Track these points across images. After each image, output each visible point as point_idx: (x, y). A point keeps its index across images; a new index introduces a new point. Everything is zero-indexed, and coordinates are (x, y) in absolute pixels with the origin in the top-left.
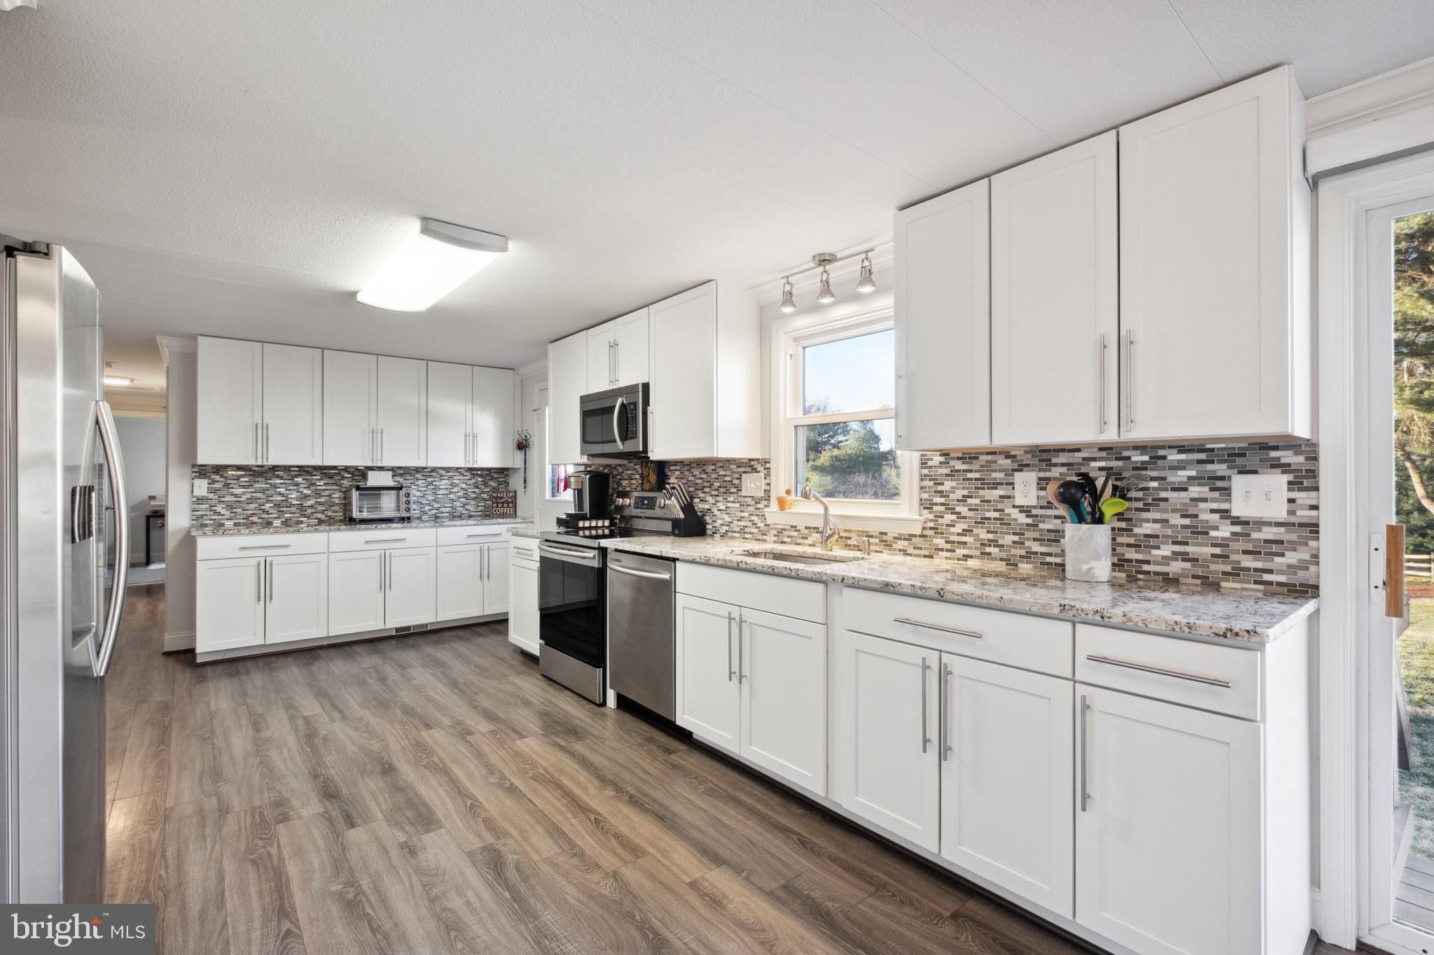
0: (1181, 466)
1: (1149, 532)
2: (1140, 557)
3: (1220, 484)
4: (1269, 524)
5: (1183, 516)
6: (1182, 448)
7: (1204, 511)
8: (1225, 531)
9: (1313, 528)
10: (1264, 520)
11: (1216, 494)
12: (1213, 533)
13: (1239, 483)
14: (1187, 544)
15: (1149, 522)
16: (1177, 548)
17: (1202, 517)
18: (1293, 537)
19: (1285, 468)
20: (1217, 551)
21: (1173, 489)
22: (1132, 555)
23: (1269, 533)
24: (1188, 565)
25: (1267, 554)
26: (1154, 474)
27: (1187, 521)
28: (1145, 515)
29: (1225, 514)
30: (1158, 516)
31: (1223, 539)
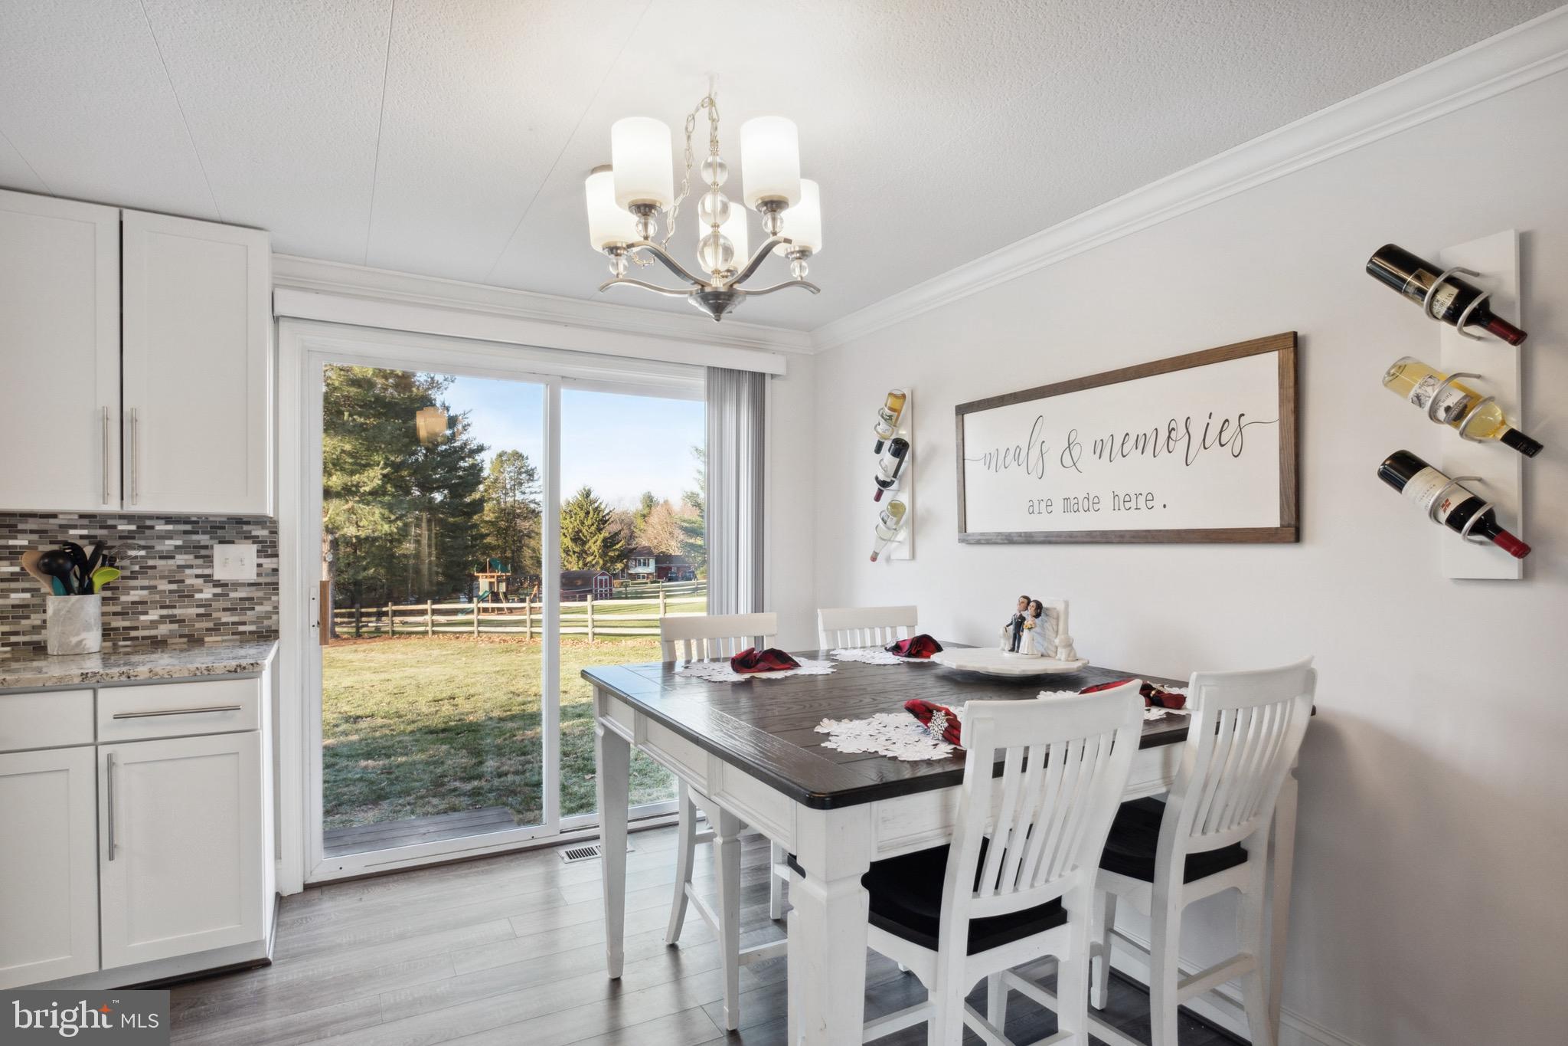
0: (169, 536)
1: (136, 599)
2: (127, 624)
3: (203, 552)
4: (243, 585)
5: (170, 582)
6: (168, 519)
7: (190, 576)
8: (207, 593)
9: (274, 587)
10: (240, 581)
11: (200, 561)
12: (197, 596)
13: (219, 551)
14: (174, 607)
15: (137, 589)
16: (165, 612)
17: (188, 582)
18: (260, 594)
19: (255, 540)
20: (201, 611)
21: (161, 558)
22: (118, 623)
23: (242, 593)
24: (175, 626)
25: (241, 609)
26: (142, 543)
27: (174, 587)
28: (132, 583)
29: (208, 578)
30: (146, 583)
31: (206, 600)
